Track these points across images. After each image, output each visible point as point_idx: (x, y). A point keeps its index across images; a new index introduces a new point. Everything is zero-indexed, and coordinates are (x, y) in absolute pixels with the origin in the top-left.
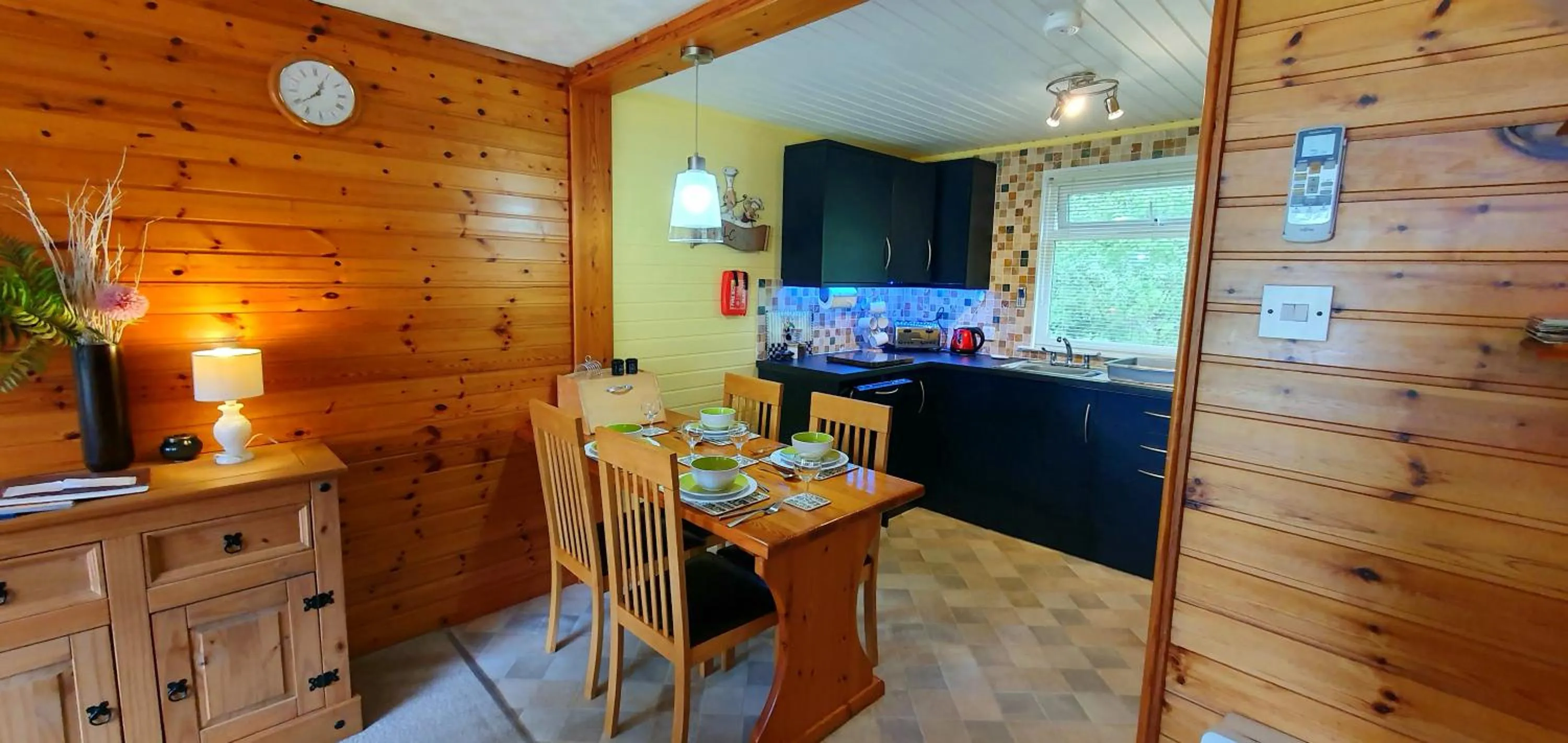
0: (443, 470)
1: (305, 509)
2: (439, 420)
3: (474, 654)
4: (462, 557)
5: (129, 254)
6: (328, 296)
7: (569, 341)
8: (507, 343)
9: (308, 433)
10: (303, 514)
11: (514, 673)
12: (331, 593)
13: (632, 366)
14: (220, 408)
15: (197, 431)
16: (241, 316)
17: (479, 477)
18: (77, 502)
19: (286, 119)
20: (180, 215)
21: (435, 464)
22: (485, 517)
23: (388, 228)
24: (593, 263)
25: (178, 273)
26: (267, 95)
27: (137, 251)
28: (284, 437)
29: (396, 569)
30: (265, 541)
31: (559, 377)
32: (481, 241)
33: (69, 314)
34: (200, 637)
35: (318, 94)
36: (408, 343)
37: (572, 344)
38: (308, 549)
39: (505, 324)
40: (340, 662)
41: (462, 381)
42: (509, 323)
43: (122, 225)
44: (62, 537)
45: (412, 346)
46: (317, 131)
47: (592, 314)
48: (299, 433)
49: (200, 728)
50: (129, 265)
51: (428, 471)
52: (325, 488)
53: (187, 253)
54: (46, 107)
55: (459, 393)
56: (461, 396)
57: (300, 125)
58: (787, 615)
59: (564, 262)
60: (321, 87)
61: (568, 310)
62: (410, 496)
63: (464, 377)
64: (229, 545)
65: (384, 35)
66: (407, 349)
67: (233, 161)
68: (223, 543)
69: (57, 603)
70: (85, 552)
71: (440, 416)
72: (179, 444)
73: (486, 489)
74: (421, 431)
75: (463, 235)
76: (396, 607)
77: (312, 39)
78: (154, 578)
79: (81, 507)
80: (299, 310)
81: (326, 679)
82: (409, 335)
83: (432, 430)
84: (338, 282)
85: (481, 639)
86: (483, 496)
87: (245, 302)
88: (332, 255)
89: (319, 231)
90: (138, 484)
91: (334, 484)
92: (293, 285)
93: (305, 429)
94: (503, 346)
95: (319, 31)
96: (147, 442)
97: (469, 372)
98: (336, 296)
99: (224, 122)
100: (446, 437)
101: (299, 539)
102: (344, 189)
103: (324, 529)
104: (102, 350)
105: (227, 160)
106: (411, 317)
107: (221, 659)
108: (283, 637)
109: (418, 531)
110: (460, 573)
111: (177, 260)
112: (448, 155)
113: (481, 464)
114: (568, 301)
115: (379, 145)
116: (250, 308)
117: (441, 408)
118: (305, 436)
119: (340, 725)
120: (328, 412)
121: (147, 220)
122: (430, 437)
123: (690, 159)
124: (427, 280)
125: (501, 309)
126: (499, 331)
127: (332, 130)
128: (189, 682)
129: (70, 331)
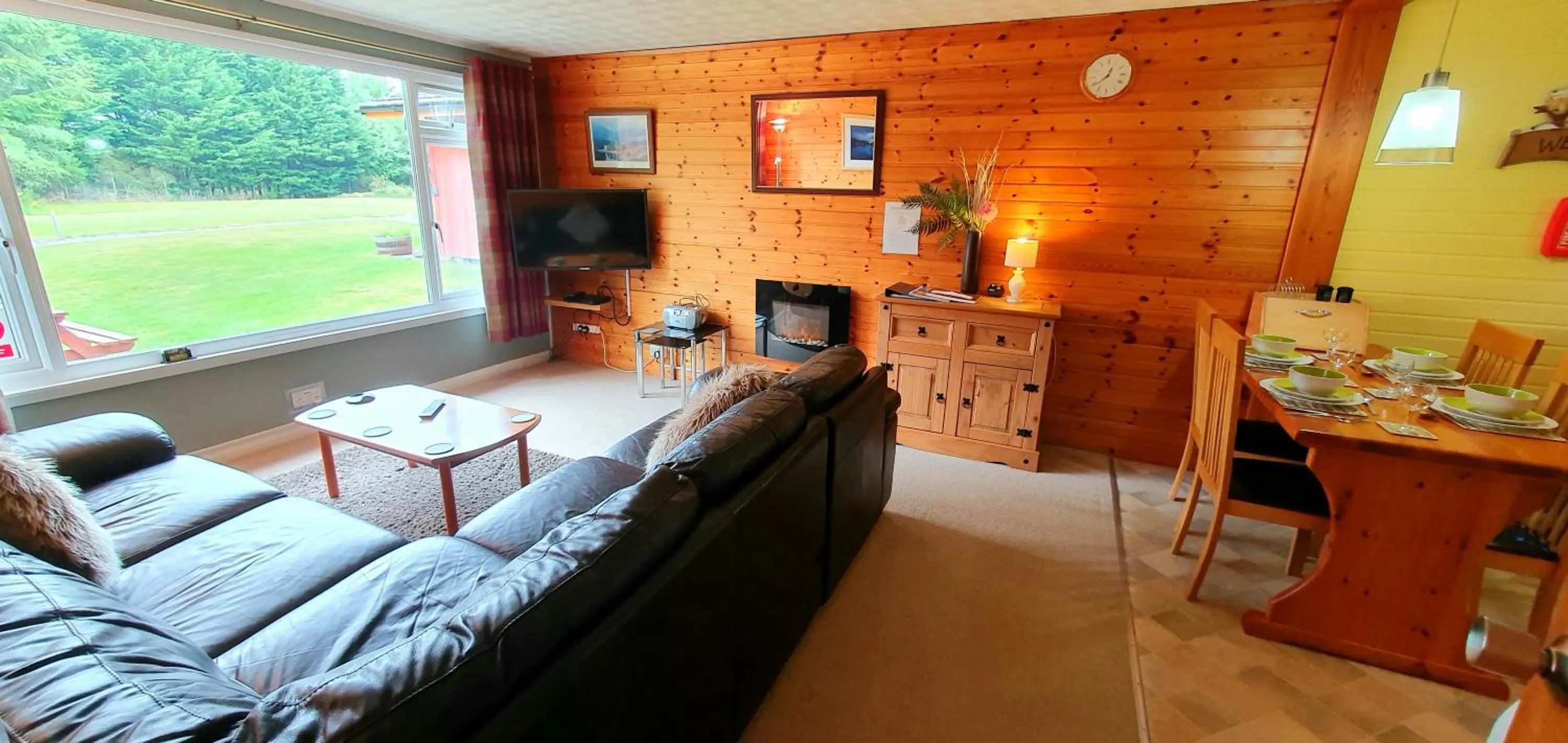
0: (1135, 345)
1: (1035, 334)
2: (1142, 308)
3: (1118, 474)
4: (1135, 412)
5: (996, 186)
6: (1086, 211)
7: (1278, 262)
8: (1212, 257)
9: (1056, 297)
10: (1034, 336)
11: (1136, 495)
12: (1038, 386)
13: (1346, 295)
14: (1014, 272)
15: (1002, 283)
16: (1038, 222)
17: (1162, 359)
18: (951, 301)
19: (1085, 97)
20: (1021, 163)
21: (1131, 339)
22: (1160, 390)
23: (1135, 164)
24: (1326, 189)
25: (1014, 196)
26: (1078, 83)
27: (1000, 184)
28: (1042, 297)
29: (1088, 401)
30: (1014, 345)
31: (1256, 293)
32: (1208, 171)
33: (966, 216)
34: (978, 381)
35: (1108, 76)
36: (1131, 248)
37: (1280, 266)
38: (1031, 356)
39: (1214, 241)
40: (1034, 428)
41: (1165, 281)
42: (1218, 240)
43: (996, 170)
44: (943, 314)
45: (1133, 251)
46: (1101, 101)
47: (1311, 239)
48: (1052, 296)
49: (970, 426)
50: (995, 192)
51: (1126, 342)
52: (1047, 325)
53: (1020, 184)
54: (981, 113)
55: (1160, 290)
56: (1162, 293)
57: (1093, 99)
58: (1338, 517)
59: (1292, 187)
60: (1111, 71)
61: (1285, 234)
62: (1108, 356)
63: (1168, 279)
64: (998, 341)
65: (1163, 20)
66: (1130, 253)
67: (1052, 129)
68: (997, 339)
69: (936, 342)
70: (949, 324)
71: (1143, 304)
72: (995, 288)
73: (1165, 370)
74: (1126, 313)
75: (1193, 167)
76: (1083, 426)
77: (1113, 39)
78: (968, 346)
79: (952, 303)
80: (1068, 220)
81: (1025, 433)
82: (1133, 242)
83: (1134, 314)
84: (1094, 203)
85: (1128, 471)
86: (1162, 374)
87: (1041, 213)
88: (1094, 185)
89: (1089, 169)
90: (973, 300)
91: (1052, 323)
92: (1068, 204)
93: (1056, 294)
94: (1207, 259)
95: (1119, 31)
96: (984, 286)
97: (1173, 275)
98: (1091, 212)
99: (1052, 106)
100: (1143, 321)
101: (1029, 350)
102: (1111, 139)
103: (1042, 349)
104: (975, 235)
105: (1049, 129)
106: (1137, 229)
107: (985, 396)
108: (1011, 400)
109: (1108, 382)
110: (1130, 423)
111: (1014, 189)
112: (1195, 103)
113: (1166, 349)
114: (1287, 225)
115: (1142, 104)
116: (1042, 217)
117: (1144, 299)
118: (1054, 299)
119: (1026, 462)
120: (1070, 286)
121: (1007, 167)
122: (1130, 318)
123: (1426, 76)
124: (1155, 202)
125: (1213, 228)
126: (1207, 246)
127: (1112, 99)
128: (971, 401)
129: (967, 225)
